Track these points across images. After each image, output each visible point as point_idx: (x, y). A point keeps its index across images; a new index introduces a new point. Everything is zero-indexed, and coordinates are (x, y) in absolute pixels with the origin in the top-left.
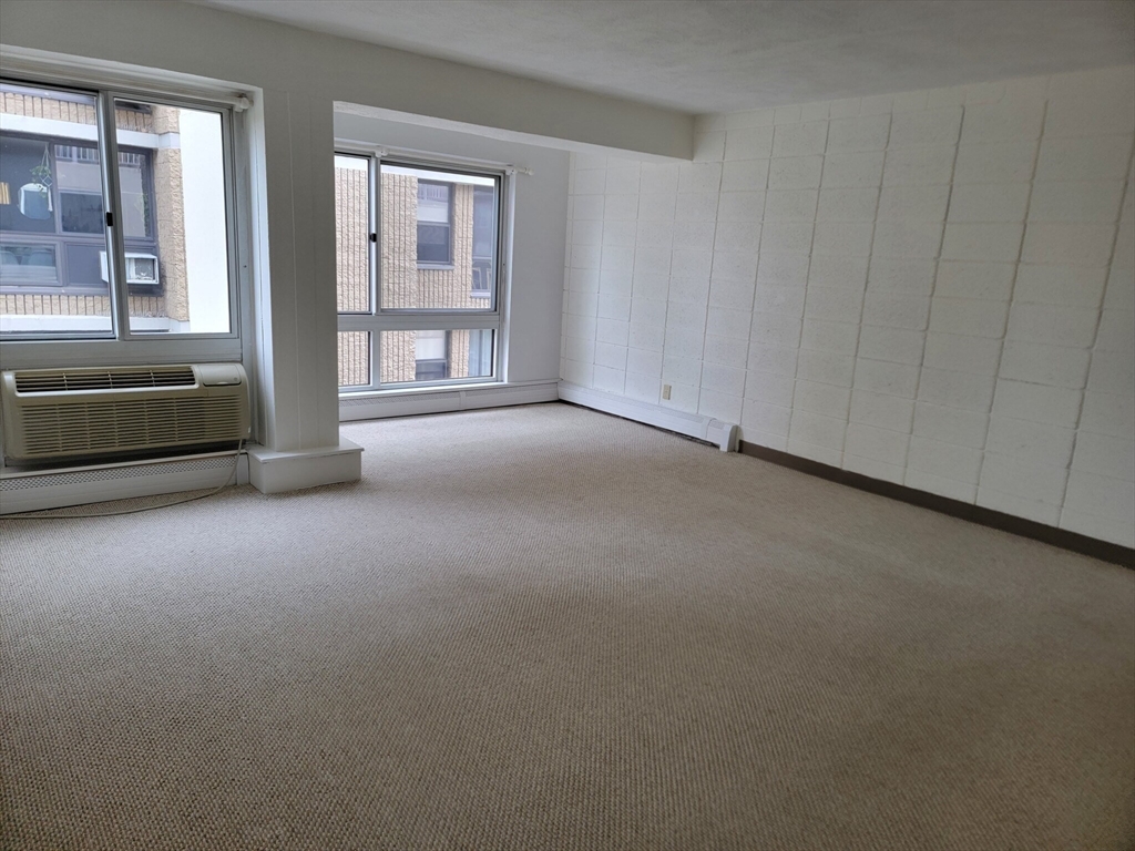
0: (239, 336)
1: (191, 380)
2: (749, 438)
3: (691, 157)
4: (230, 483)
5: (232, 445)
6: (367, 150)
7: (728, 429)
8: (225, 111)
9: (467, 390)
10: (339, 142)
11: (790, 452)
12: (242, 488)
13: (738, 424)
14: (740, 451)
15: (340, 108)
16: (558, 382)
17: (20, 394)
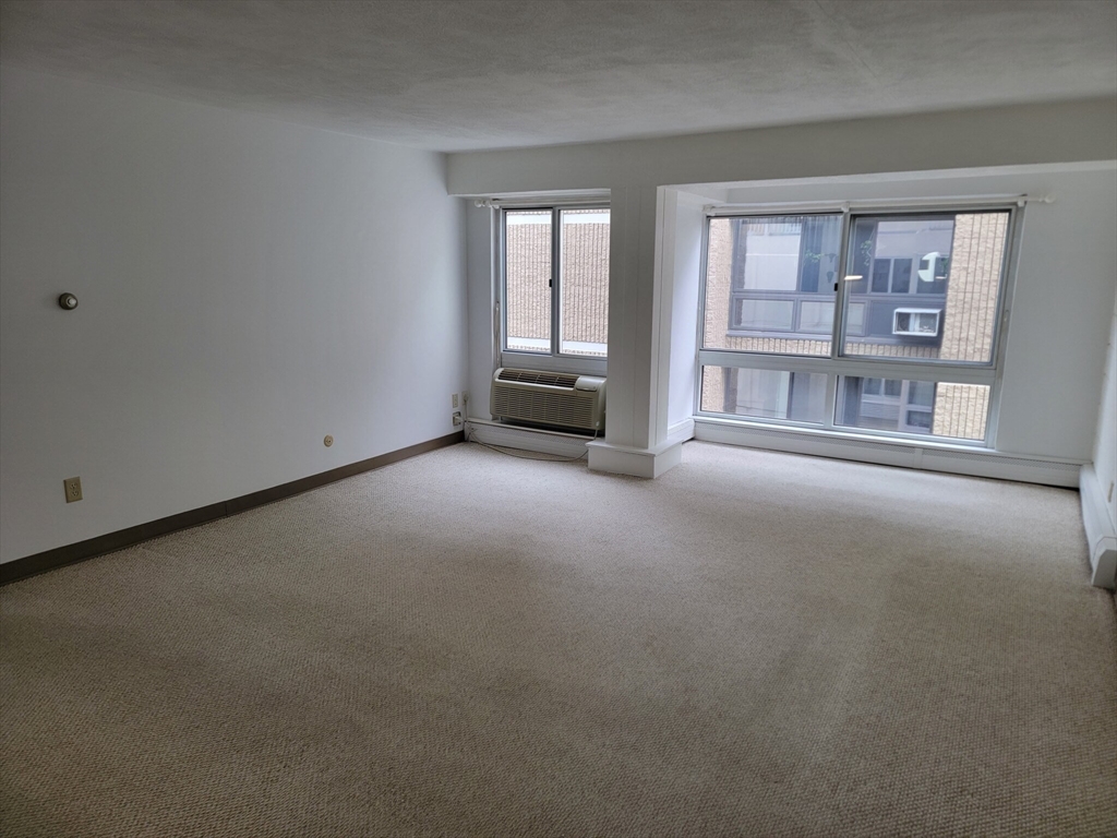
1: (572, 385)
17: (497, 380)
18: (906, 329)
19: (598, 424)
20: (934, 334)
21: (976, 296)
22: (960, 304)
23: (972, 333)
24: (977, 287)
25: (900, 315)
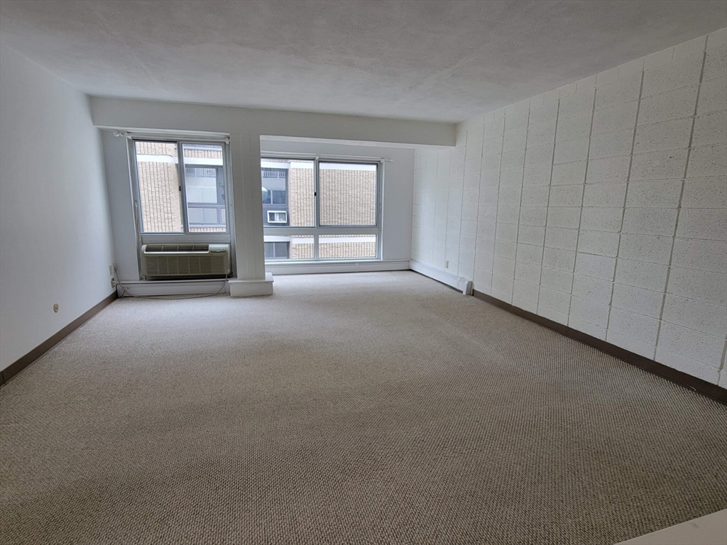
0: (230, 233)
1: (207, 250)
2: (476, 288)
3: (455, 146)
4: (221, 292)
5: (223, 276)
6: (312, 157)
7: (467, 282)
8: (223, 144)
9: (359, 263)
10: (263, 152)
11: (492, 296)
12: (225, 294)
13: (472, 280)
14: (473, 295)
15: (262, 138)
16: (410, 260)
17: (145, 253)
18: (274, 220)
19: (229, 270)
20: (286, 222)
21: (302, 204)
22: (296, 208)
23: (302, 220)
24: (302, 201)
25: (270, 213)
